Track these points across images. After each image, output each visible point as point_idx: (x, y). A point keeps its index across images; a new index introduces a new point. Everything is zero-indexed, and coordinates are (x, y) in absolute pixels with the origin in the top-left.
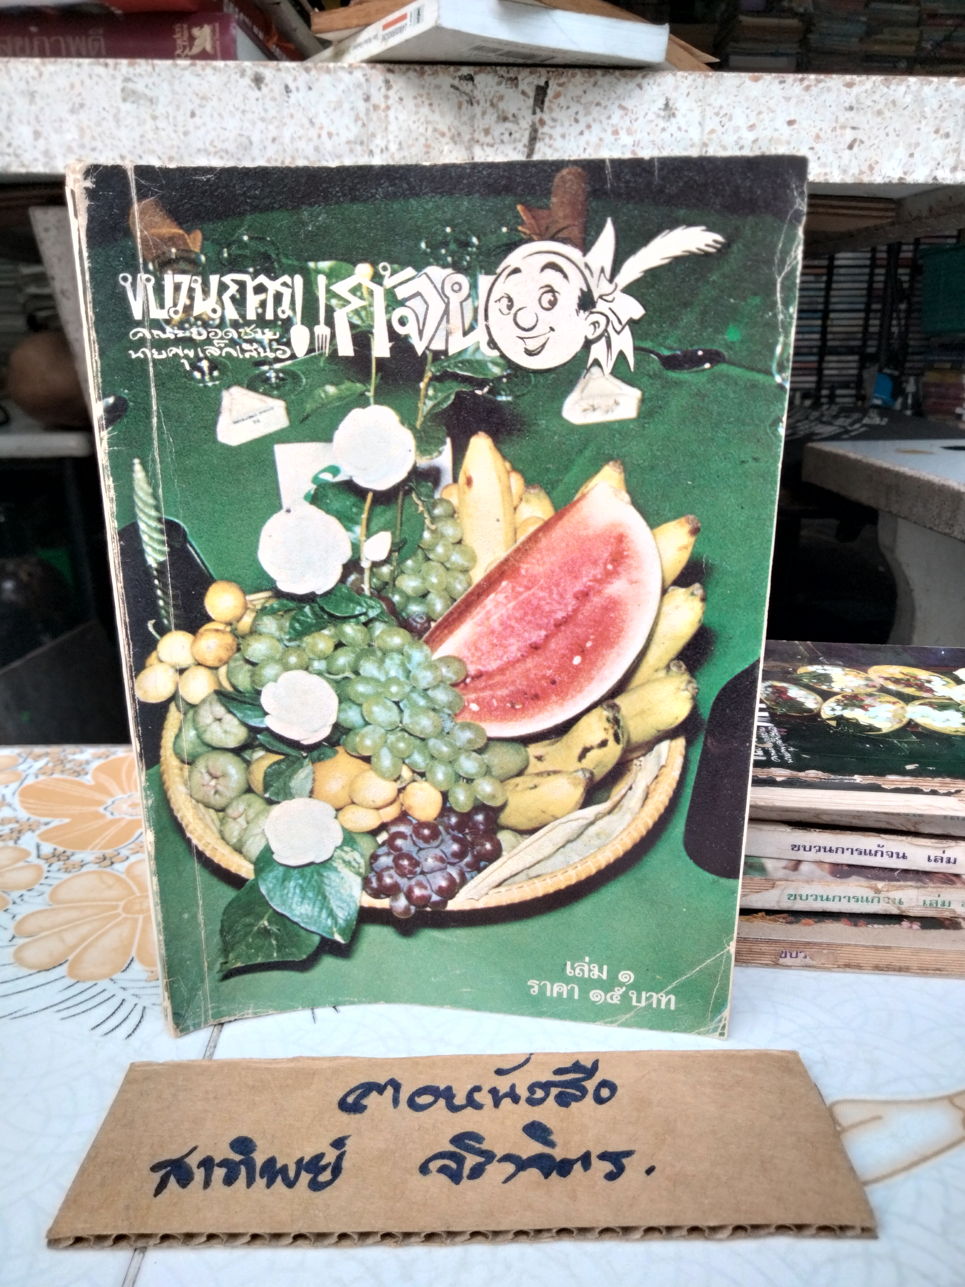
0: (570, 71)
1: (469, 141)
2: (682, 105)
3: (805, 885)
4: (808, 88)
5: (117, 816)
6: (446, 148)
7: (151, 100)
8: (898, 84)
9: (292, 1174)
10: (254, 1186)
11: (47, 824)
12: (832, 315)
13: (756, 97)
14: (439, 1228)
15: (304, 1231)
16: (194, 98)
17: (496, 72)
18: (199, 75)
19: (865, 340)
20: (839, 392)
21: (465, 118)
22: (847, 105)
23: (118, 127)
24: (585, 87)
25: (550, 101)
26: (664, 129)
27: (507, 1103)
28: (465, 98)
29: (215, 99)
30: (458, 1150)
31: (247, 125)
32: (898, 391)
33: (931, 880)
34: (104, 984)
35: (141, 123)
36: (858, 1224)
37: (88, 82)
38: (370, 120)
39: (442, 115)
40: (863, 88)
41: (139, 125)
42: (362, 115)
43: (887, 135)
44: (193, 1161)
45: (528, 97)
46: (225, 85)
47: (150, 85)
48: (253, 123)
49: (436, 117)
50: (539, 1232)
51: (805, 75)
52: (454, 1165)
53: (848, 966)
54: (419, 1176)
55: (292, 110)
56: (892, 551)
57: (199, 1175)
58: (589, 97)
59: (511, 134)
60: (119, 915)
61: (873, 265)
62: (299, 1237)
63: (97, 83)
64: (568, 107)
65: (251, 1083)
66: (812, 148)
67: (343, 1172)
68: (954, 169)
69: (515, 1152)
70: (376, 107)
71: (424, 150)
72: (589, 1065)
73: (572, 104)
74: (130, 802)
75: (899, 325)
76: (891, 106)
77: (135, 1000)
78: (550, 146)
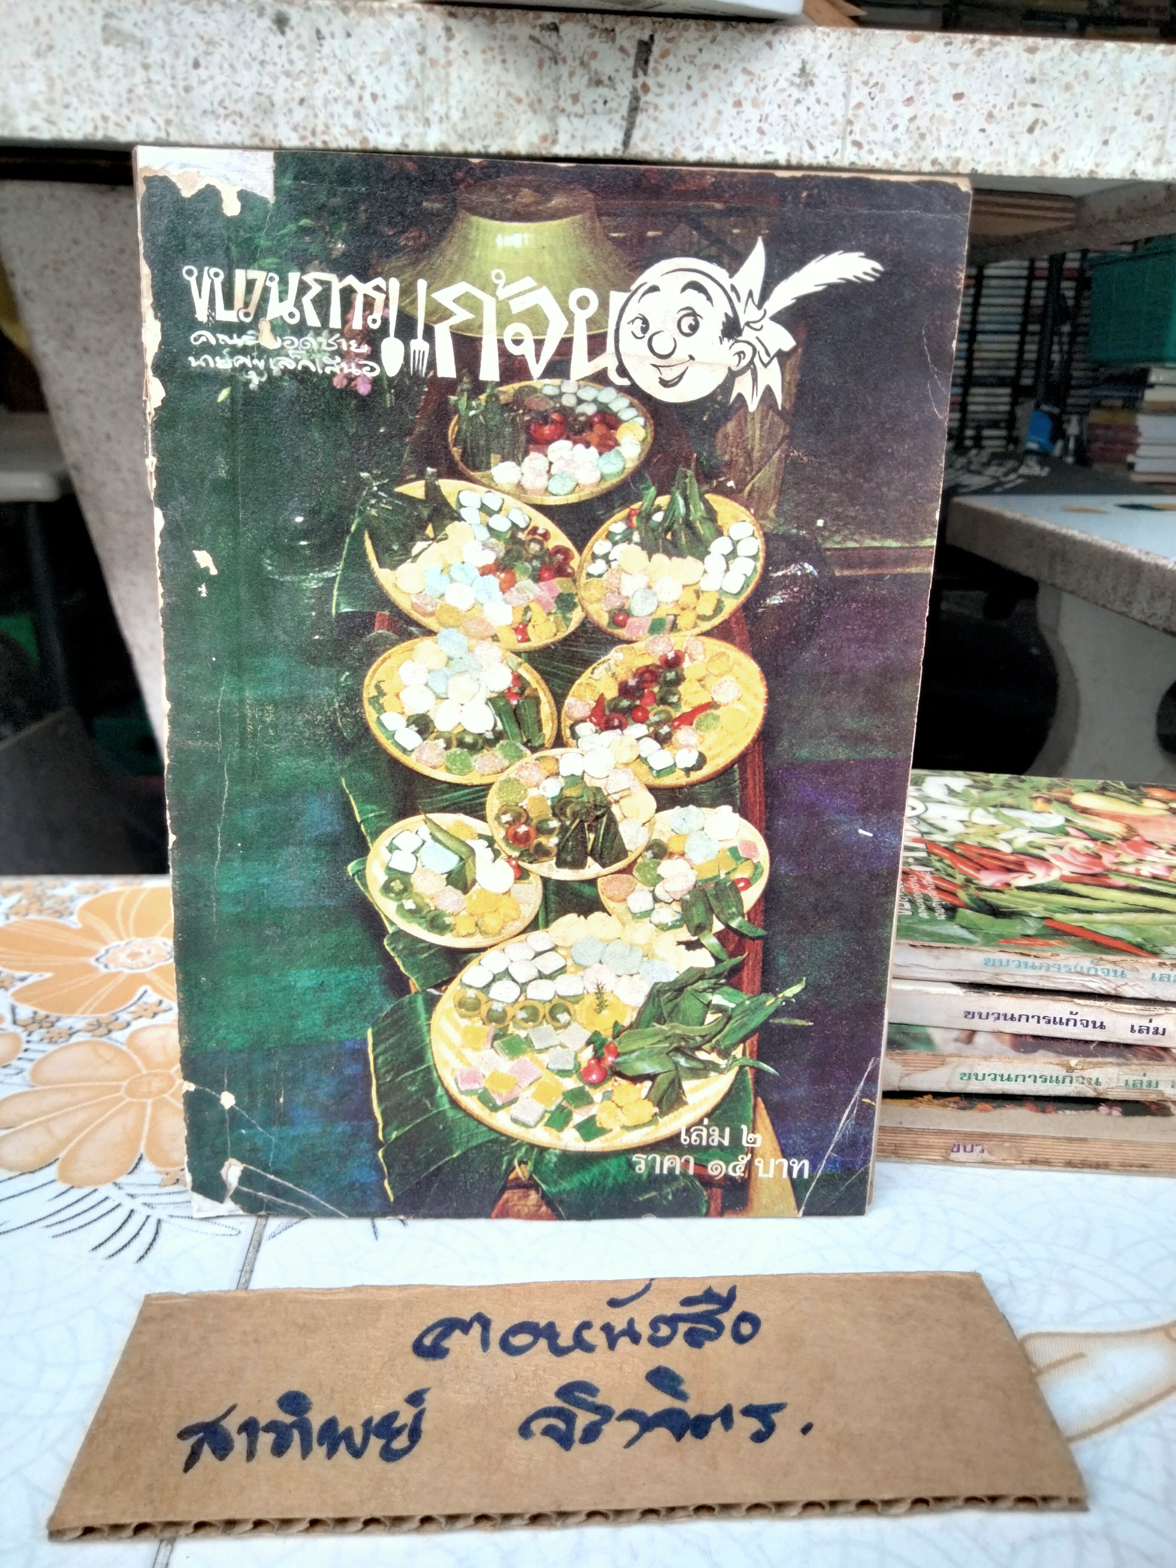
0: (682, 23)
1: (553, 109)
2: (822, 70)
3: (983, 1062)
4: (980, 52)
5: (113, 969)
6: (523, 118)
7: (141, 43)
8: (1092, 51)
9: (358, 1439)
10: (311, 1456)
11: (23, 979)
12: (980, 337)
13: (915, 63)
14: (547, 1507)
15: (377, 1514)
16: (198, 41)
17: (587, 21)
18: (204, 12)
19: (1019, 369)
20: (986, 433)
21: (547, 81)
22: (1028, 76)
23: (98, 77)
24: (701, 43)
25: (656, 61)
26: (798, 101)
27: (624, 1343)
28: (547, 54)
29: (225, 44)
30: (566, 1406)
31: (267, 80)
32: (1058, 433)
33: (1135, 1055)
34: (106, 1190)
35: (129, 73)
36: (1065, 1494)
37: (58, 18)
38: (426, 78)
39: (519, 75)
40: (1049, 55)
41: (126, 76)
42: (416, 72)
43: (1077, 115)
44: (231, 1424)
45: (629, 55)
46: (239, 25)
47: (140, 24)
48: (275, 79)
49: (511, 77)
50: (672, 1510)
51: (978, 36)
52: (562, 1425)
53: (1033, 1162)
54: (519, 1440)
55: (326, 63)
56: (1054, 631)
57: (240, 1442)
58: (705, 57)
59: (605, 102)
60: (121, 1099)
61: (1031, 276)
62: (370, 1522)
63: (70, 19)
64: (679, 70)
65: (300, 1321)
66: (983, 130)
67: (423, 1436)
68: (1158, 161)
69: (638, 1407)
70: (433, 63)
71: (495, 119)
72: (724, 1293)
73: (683, 65)
74: (128, 951)
75: (1061, 351)
76: (1082, 78)
77: (147, 1211)
78: (655, 119)
